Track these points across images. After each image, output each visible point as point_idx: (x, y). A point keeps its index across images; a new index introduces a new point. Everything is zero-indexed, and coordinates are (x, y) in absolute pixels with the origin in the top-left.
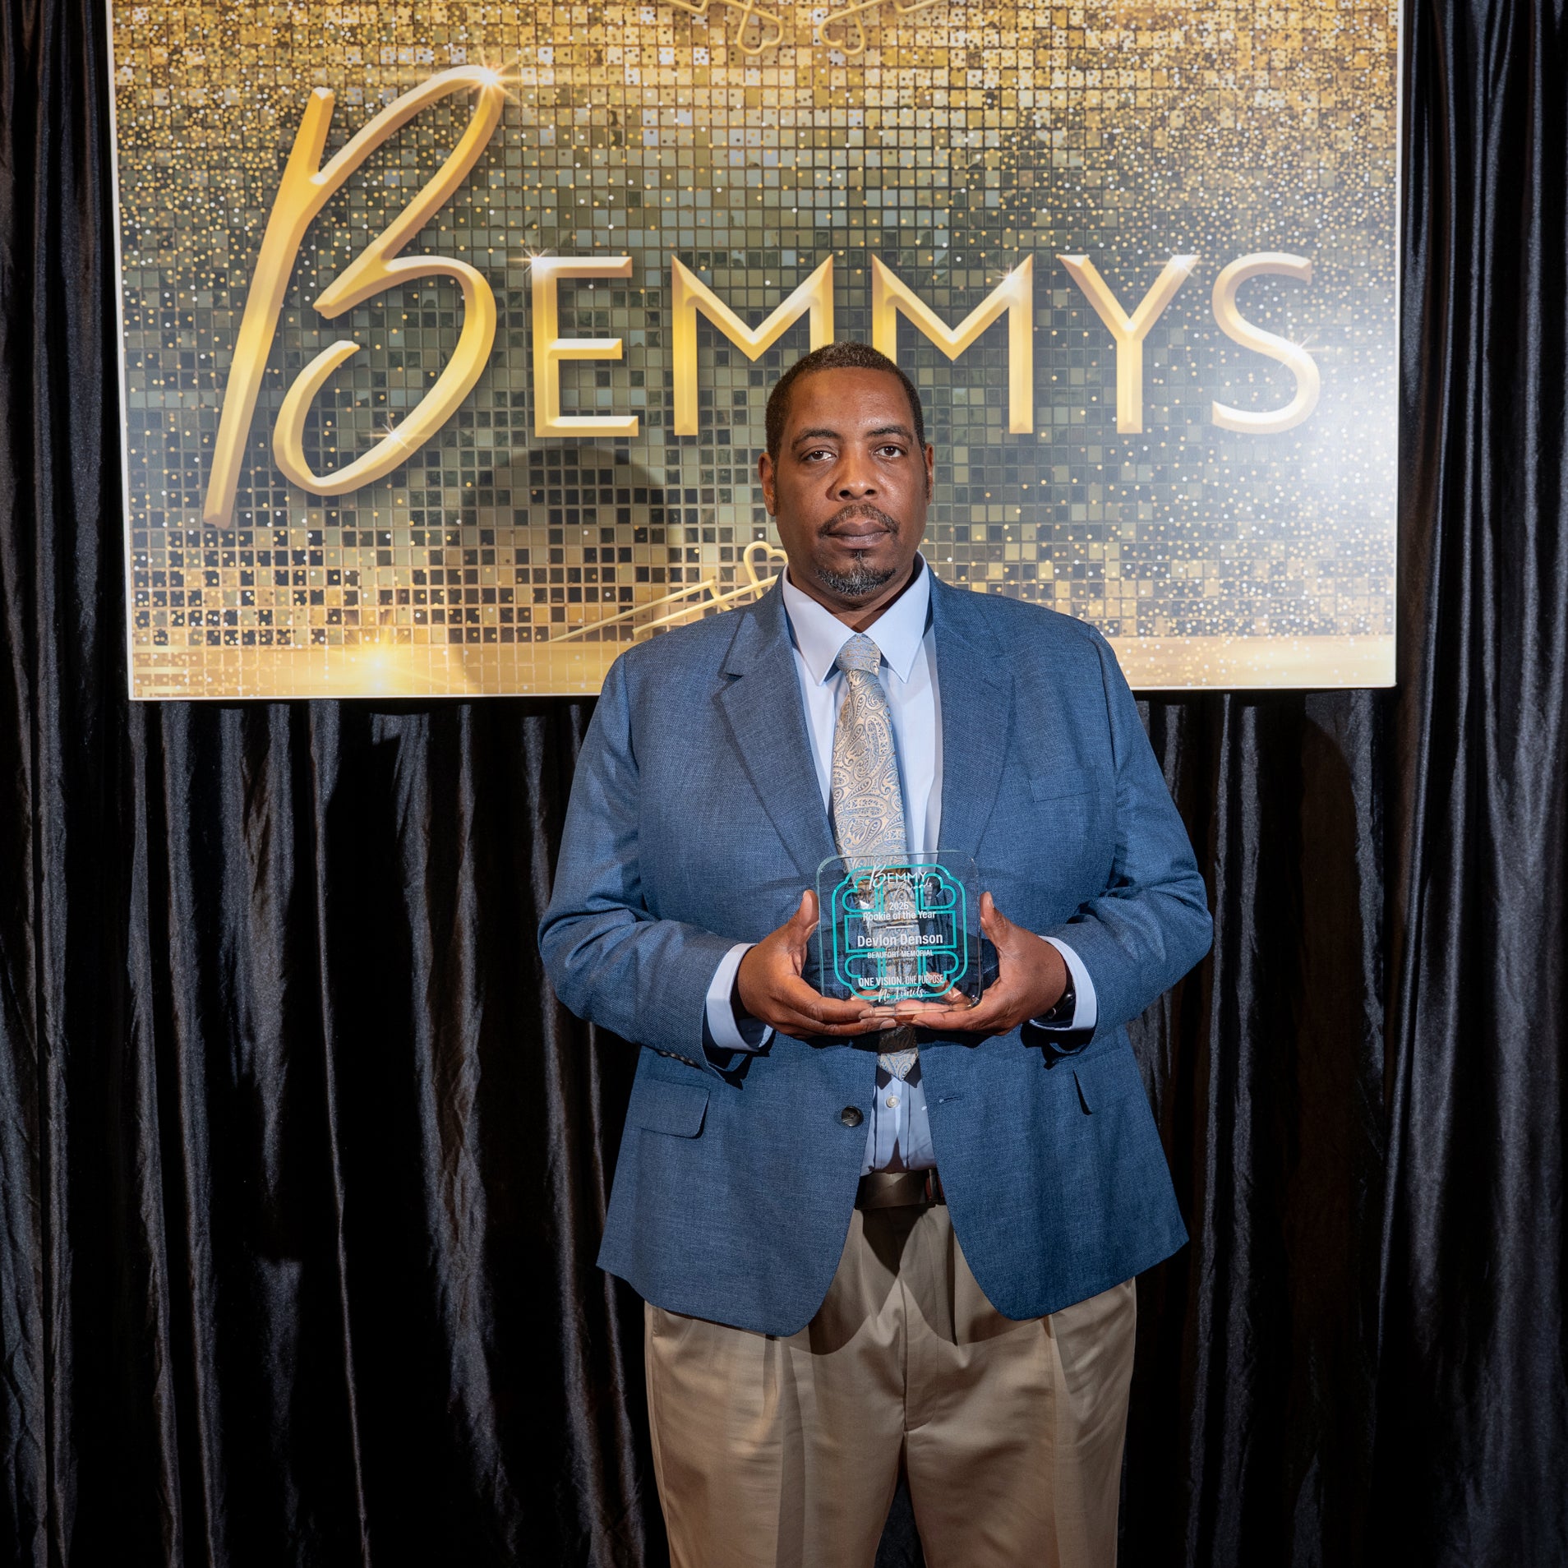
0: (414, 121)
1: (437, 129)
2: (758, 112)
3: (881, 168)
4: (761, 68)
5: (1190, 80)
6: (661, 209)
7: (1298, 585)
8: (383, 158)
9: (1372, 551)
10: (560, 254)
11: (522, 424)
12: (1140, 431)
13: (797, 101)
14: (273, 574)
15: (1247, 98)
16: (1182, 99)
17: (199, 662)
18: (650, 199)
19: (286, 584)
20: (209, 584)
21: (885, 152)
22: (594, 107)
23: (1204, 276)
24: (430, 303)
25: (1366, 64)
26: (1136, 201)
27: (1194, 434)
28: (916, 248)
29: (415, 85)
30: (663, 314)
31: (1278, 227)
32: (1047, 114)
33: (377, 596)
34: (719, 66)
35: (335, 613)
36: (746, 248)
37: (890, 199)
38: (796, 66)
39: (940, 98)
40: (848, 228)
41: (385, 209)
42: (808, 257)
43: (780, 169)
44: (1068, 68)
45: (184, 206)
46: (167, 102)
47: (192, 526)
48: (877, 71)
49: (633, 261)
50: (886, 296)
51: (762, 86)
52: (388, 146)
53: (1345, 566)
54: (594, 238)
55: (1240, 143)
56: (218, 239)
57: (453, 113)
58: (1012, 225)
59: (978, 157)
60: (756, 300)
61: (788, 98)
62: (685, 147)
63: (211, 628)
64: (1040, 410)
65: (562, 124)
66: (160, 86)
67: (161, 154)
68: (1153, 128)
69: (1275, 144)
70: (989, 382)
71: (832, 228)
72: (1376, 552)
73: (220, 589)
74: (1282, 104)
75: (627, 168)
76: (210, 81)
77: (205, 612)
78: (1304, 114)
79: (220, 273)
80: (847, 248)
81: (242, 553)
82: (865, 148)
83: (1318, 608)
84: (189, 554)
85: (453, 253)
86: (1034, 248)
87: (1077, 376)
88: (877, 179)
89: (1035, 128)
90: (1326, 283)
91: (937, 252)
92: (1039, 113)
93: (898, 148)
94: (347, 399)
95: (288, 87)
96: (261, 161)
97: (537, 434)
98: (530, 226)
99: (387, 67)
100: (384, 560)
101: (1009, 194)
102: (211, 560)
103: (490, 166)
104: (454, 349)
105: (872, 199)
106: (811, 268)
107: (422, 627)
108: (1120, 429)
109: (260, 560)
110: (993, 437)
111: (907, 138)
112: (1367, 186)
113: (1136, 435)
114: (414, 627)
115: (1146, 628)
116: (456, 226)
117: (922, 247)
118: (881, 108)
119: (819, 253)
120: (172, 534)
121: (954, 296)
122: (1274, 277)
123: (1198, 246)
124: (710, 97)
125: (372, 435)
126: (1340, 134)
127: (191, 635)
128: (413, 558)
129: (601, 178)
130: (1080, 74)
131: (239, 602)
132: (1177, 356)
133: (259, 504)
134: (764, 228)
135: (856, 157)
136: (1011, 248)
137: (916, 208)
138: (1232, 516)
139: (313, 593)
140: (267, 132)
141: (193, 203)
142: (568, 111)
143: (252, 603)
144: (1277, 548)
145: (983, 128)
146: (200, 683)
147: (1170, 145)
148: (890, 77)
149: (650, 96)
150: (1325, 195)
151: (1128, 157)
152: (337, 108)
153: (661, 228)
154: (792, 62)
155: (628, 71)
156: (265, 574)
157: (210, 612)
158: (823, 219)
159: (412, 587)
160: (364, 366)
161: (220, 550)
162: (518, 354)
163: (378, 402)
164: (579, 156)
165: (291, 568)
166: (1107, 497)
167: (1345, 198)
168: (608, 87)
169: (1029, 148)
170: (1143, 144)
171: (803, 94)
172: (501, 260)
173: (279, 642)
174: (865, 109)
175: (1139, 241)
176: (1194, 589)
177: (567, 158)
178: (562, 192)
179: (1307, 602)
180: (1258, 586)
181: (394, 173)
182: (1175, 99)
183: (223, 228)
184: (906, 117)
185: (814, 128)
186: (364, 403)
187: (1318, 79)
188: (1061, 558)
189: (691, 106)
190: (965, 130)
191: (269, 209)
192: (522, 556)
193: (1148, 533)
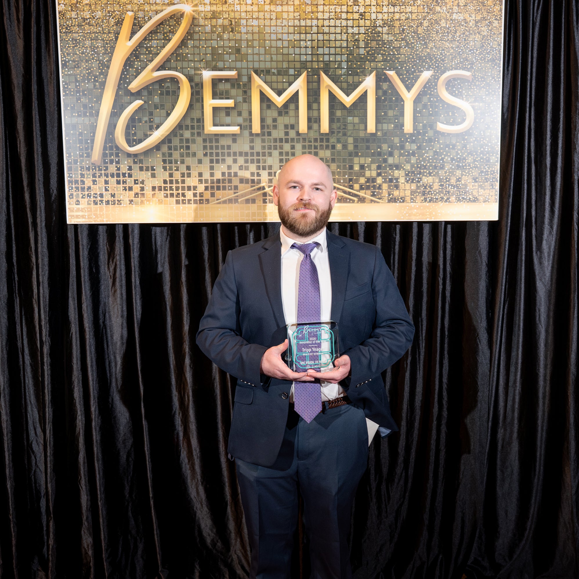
0: (162, 23)
1: (170, 26)
2: (281, 21)
3: (323, 40)
4: (282, 5)
5: (430, 10)
6: (247, 54)
7: (466, 185)
8: (151, 36)
9: (491, 174)
10: (213, 70)
11: (200, 129)
12: (412, 132)
13: (294, 17)
14: (115, 181)
15: (450, 16)
16: (428, 16)
17: (91, 211)
18: (243, 51)
19: (120, 184)
20: (94, 184)
21: (325, 35)
22: (224, 19)
23: (435, 78)
24: (168, 87)
25: (491, 4)
26: (412, 52)
27: (431, 133)
28: (336, 68)
29: (162, 11)
30: (248, 91)
31: (460, 61)
32: (381, 21)
33: (151, 188)
34: (267, 4)
35: (137, 194)
36: (277, 68)
37: (326, 51)
38: (294, 5)
39: (344, 16)
40: (312, 61)
41: (152, 54)
42: (298, 71)
43: (288, 41)
44: (388, 5)
45: (83, 53)
46: (76, 16)
47: (87, 164)
48: (322, 6)
49: (238, 72)
50: (325, 85)
51: (282, 12)
52: (153, 32)
53: (482, 179)
54: (224, 65)
55: (448, 32)
56: (95, 65)
57: (175, 21)
58: (369, 60)
59: (357, 36)
60: (280, 86)
61: (291, 16)
62: (255, 33)
63: (95, 199)
64: (378, 125)
65: (213, 24)
66: (74, 11)
67: (75, 35)
68: (418, 27)
69: (460, 32)
70: (360, 115)
71: (306, 61)
72: (492, 174)
73: (97, 186)
74: (462, 18)
75: (235, 40)
76: (91, 9)
77: (92, 194)
78: (470, 22)
79: (96, 77)
80: (312, 68)
81: (105, 173)
82: (318, 33)
83: (472, 194)
84: (87, 174)
85: (176, 69)
86: (376, 69)
87: (391, 113)
88: (322, 44)
89: (377, 27)
90: (477, 81)
91: (342, 70)
92: (378, 21)
93: (329, 33)
94: (140, 121)
95: (118, 11)
96: (109, 37)
97: (205, 133)
98: (202, 60)
99: (152, 4)
100: (153, 176)
101: (368, 49)
102: (94, 176)
103: (188, 39)
104: (176, 103)
105: (320, 51)
106: (299, 75)
107: (166, 199)
108: (405, 132)
109: (111, 176)
110: (362, 134)
111: (332, 30)
112: (491, 47)
113: (411, 134)
114: (164, 199)
115: (413, 200)
116: (177, 60)
117: (337, 68)
118: (324, 19)
119: (302, 70)
120: (81, 167)
121: (348, 85)
122: (459, 79)
123: (433, 68)
124: (264, 15)
125: (148, 133)
126: (482, 29)
127: (88, 202)
128: (162, 175)
129: (227, 44)
130: (392, 7)
131: (104, 190)
132: (425, 106)
133: (110, 157)
134: (283, 61)
135: (315, 37)
136: (368, 68)
137: (335, 54)
138: (443, 161)
139: (129, 187)
140: (111, 27)
141: (86, 52)
142: (215, 20)
143: (108, 191)
144: (458, 173)
145: (359, 27)
146: (91, 218)
147: (423, 32)
148: (326, 8)
149: (243, 15)
150: (477, 50)
151: (409, 36)
152: (135, 18)
153: (247, 61)
154: (292, 3)
155: (236, 6)
156: (113, 181)
157: (94, 194)
158: (303, 58)
159: (163, 185)
160: (146, 109)
161: (97, 172)
162: (198, 105)
163: (150, 122)
164: (219, 36)
165: (121, 178)
166: (401, 155)
167: (484, 51)
168: (229, 11)
169: (375, 33)
170: (414, 32)
171: (297, 14)
172: (192, 72)
173: (118, 204)
174: (318, 19)
175: (413, 66)
176: (430, 187)
177: (215, 37)
178: (213, 48)
179: (468, 191)
180: (452, 185)
181: (155, 42)
182: (425, 16)
183: (96, 61)
184: (332, 23)
185: (300, 26)
186: (146, 122)
187: (475, 10)
188: (384, 176)
189: (258, 18)
190: (353, 27)
191: (112, 54)
192: (200, 175)
193: (414, 167)
